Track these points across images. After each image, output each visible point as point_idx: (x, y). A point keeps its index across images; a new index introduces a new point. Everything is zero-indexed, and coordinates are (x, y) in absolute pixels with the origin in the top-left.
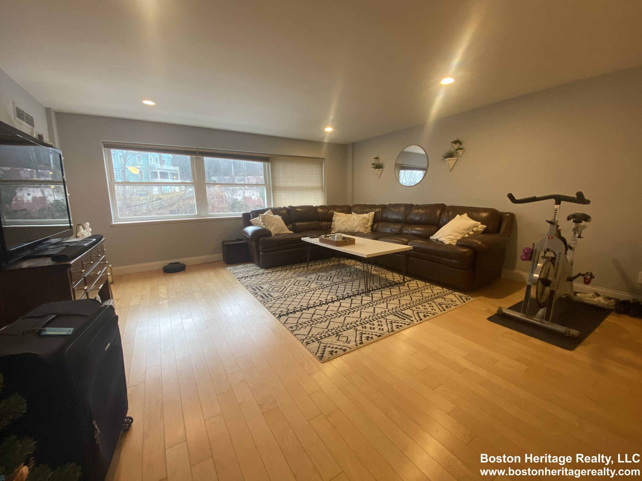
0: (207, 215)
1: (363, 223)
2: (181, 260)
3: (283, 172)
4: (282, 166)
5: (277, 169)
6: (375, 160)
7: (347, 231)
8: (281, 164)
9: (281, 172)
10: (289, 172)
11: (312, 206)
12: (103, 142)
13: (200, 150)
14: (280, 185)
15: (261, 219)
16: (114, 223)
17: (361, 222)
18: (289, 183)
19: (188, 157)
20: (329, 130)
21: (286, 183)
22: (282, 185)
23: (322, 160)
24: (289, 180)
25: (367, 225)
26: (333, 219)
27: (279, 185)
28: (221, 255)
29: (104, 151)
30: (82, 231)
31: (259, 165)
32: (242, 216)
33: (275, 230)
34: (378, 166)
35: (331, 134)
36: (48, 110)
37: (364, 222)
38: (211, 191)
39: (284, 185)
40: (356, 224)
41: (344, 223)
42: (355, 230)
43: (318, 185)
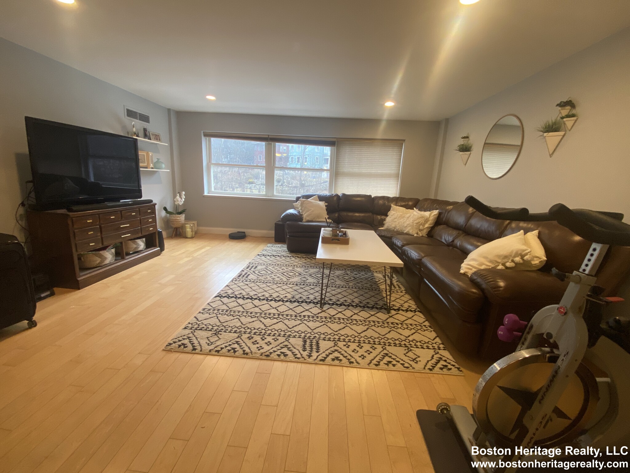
0: (274, 196)
1: (417, 223)
2: (247, 231)
3: (348, 156)
4: (348, 150)
5: (343, 154)
6: (463, 139)
7: (395, 230)
8: (347, 148)
9: (347, 156)
10: (356, 156)
12: (204, 132)
13: (270, 137)
14: (344, 171)
15: (300, 203)
16: (206, 194)
17: (415, 222)
18: (354, 169)
20: (389, 104)
21: (351, 169)
22: (346, 171)
23: (402, 142)
24: (355, 166)
25: (424, 226)
26: (389, 213)
27: (342, 171)
29: (204, 140)
30: (178, 197)
31: (327, 150)
32: (295, 199)
33: (308, 216)
34: (465, 149)
35: (392, 108)
36: (169, 110)
37: (420, 222)
39: (348, 171)
40: (408, 223)
41: (396, 220)
42: (404, 230)
43: (392, 172)
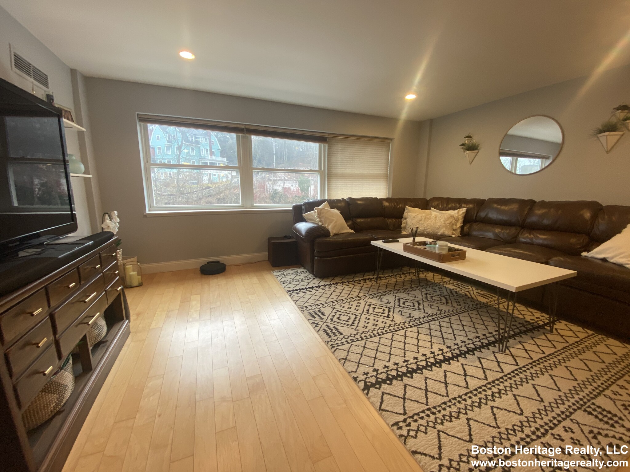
0: (253, 207)
1: (450, 224)
3: (341, 155)
4: (340, 148)
5: (335, 152)
6: (467, 139)
7: (425, 233)
8: (339, 146)
9: (339, 155)
10: (349, 155)
11: (377, 198)
12: (138, 114)
13: (248, 127)
14: (337, 172)
15: (316, 214)
16: (148, 212)
17: (447, 222)
18: (347, 170)
19: (234, 135)
20: (410, 97)
21: (344, 170)
22: (339, 172)
23: (389, 141)
24: (348, 166)
25: (456, 226)
26: (405, 215)
27: (335, 172)
28: (267, 253)
29: (139, 126)
30: (108, 221)
31: (314, 147)
32: (292, 209)
33: (333, 228)
34: (472, 148)
35: (414, 102)
36: (73, 72)
37: (452, 222)
38: (257, 178)
39: (341, 172)
40: (439, 224)
41: (421, 222)
42: (437, 232)
43: (382, 172)
